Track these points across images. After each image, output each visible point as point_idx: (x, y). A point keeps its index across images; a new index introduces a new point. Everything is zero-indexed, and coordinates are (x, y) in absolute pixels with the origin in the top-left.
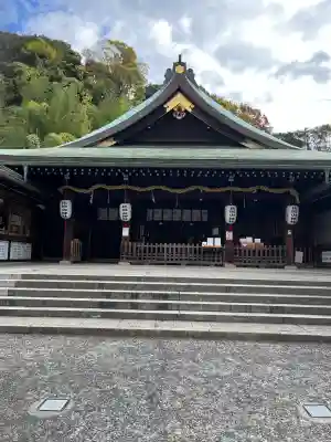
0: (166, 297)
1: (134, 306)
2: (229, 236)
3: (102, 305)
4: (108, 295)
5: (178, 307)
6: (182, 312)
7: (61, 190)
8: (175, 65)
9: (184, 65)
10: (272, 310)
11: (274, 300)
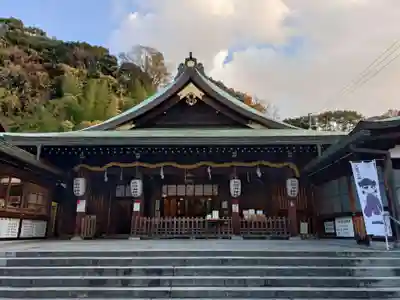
0: (160, 272)
1: (125, 283)
2: (235, 208)
3: (92, 283)
4: (101, 272)
5: (171, 283)
6: (174, 289)
7: (77, 168)
8: (187, 60)
9: (195, 60)
10: (266, 284)
11: (269, 273)
